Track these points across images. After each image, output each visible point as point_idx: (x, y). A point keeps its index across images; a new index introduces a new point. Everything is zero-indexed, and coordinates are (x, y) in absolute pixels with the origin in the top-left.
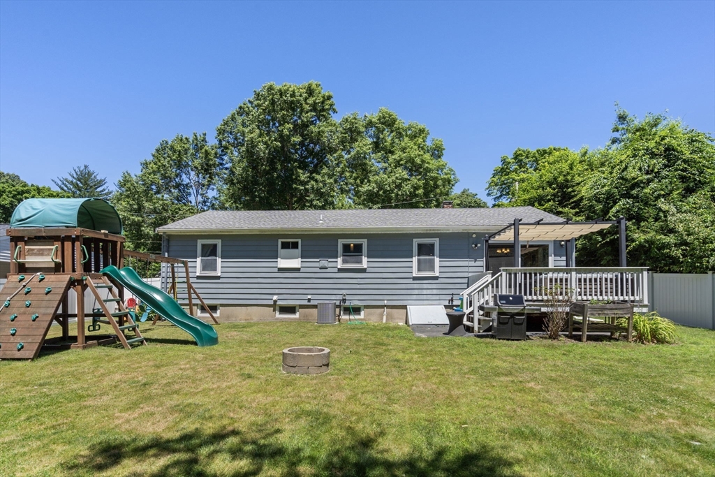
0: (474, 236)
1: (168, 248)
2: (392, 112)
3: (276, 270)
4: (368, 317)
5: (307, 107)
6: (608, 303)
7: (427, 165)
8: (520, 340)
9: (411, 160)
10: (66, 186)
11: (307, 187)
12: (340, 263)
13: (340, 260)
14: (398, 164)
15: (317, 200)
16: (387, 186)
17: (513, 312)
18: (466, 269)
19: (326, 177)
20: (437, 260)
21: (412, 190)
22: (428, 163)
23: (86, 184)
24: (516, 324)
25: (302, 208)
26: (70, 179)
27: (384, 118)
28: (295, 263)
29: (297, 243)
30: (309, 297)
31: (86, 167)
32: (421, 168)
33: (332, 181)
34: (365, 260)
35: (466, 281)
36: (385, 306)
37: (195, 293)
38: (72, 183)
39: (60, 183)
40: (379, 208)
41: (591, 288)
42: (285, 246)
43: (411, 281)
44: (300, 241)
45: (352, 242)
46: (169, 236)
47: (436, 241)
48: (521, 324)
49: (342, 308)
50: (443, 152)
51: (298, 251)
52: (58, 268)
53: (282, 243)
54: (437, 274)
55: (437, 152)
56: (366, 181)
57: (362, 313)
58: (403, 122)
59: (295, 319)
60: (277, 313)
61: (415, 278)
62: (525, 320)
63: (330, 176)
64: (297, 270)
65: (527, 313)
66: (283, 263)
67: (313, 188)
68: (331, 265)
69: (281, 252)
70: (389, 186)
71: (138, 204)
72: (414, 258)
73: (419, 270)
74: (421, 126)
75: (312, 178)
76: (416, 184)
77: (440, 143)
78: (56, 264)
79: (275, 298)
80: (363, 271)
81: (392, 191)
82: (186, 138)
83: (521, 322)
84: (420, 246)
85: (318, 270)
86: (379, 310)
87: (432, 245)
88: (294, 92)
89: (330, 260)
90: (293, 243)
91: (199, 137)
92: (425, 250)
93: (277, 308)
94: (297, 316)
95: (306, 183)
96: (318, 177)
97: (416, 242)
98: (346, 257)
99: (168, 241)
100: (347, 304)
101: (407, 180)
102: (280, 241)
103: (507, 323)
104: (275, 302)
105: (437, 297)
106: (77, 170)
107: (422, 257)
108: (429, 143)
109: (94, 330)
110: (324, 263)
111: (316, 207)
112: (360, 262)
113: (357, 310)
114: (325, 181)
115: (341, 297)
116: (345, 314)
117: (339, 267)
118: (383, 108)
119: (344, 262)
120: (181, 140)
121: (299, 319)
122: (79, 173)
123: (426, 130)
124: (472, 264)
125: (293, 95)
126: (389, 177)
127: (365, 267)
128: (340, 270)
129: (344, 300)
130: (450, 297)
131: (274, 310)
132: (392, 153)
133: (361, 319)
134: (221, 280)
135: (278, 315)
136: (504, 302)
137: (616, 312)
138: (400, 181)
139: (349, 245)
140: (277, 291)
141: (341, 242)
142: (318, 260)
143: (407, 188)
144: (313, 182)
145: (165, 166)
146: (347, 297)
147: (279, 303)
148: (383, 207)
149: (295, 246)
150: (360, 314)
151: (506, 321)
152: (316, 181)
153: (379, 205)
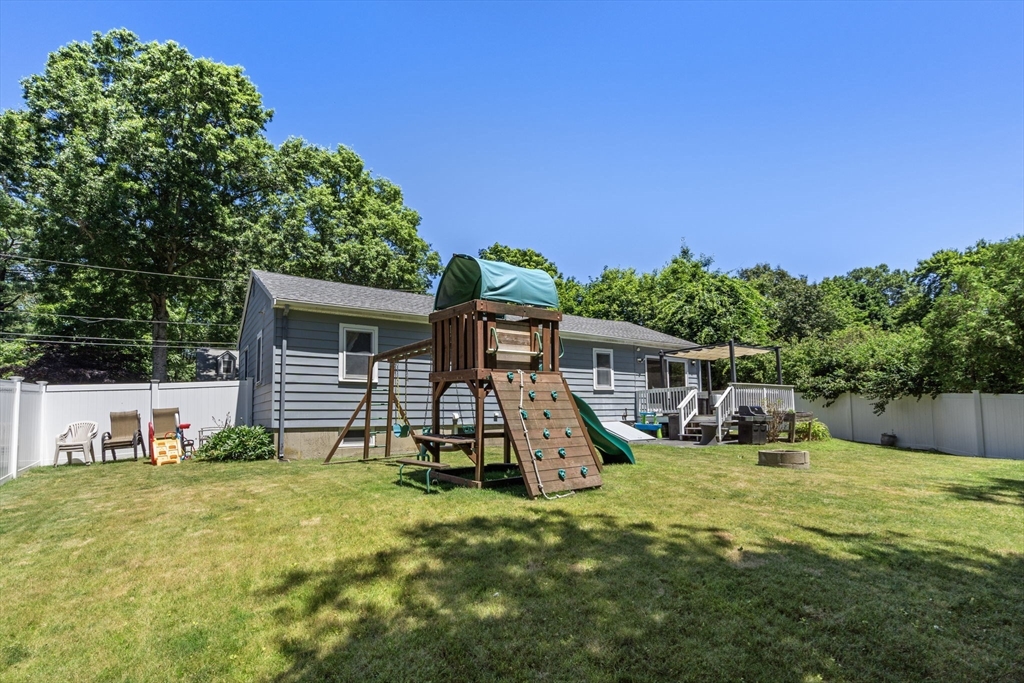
0: (639, 350)
1: (287, 332)
17: (760, 420)
18: (632, 383)
20: (612, 372)
24: (762, 431)
35: (633, 395)
43: (591, 395)
47: (611, 352)
54: (613, 388)
72: (594, 369)
73: (599, 383)
78: (533, 358)
84: (599, 356)
87: (608, 356)
92: (603, 361)
97: (595, 351)
99: (287, 320)
103: (757, 431)
105: (613, 413)
107: (601, 369)
124: (638, 378)
130: (623, 413)
151: (757, 428)
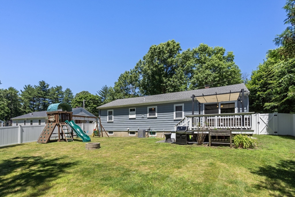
1: (100, 113)
2: (205, 44)
3: (128, 119)
4: (158, 136)
5: (167, 52)
6: (227, 130)
7: (220, 66)
8: (184, 145)
9: (213, 65)
10: (101, 93)
11: (167, 84)
12: (148, 115)
13: (148, 114)
14: (207, 68)
15: (171, 89)
16: (200, 79)
17: (181, 133)
19: (175, 79)
20: (183, 113)
21: (213, 79)
22: (222, 65)
23: (106, 91)
24: (182, 138)
25: (165, 93)
26: (102, 90)
27: (201, 48)
28: (134, 116)
29: (135, 109)
30: (138, 128)
31: (106, 86)
32: (218, 68)
33: (177, 80)
34: (156, 114)
36: (163, 131)
37: (102, 127)
38: (102, 92)
39: (99, 92)
40: (197, 89)
41: (227, 123)
42: (131, 110)
43: (173, 121)
44: (135, 108)
45: (153, 107)
46: (100, 109)
47: (183, 105)
48: (185, 138)
49: (149, 132)
50: (234, 57)
51: (135, 112)
52: (55, 121)
53: (130, 109)
55: (230, 58)
56: (192, 78)
57: (156, 134)
58: (211, 47)
59: (135, 136)
60: (129, 134)
61: (175, 120)
62: (186, 137)
63: (176, 78)
64: (134, 119)
65: (187, 134)
66: (131, 116)
67: (169, 84)
68: (145, 116)
69: (130, 112)
70: (202, 79)
71: (113, 98)
72: (174, 112)
73: (176, 117)
74: (220, 48)
75: (169, 80)
76: (215, 76)
77: (230, 53)
78: (55, 120)
79: (128, 128)
80: (156, 118)
81: (203, 81)
82: (128, 72)
83: (185, 137)
84: (176, 107)
85: (141, 118)
86: (162, 133)
87: (181, 107)
88: (159, 47)
89: (145, 115)
90: (133, 109)
91: (132, 70)
92: (179, 109)
93: (129, 132)
94: (135, 135)
95: (166, 83)
96: (171, 79)
97: (175, 106)
98: (150, 113)
99: (100, 111)
100: (151, 130)
101: (210, 75)
102: (129, 109)
103: (179, 138)
104: (128, 130)
106: (104, 87)
107: (177, 112)
108: (226, 55)
109: (78, 138)
110: (143, 116)
111: (171, 92)
112: (155, 115)
113: (154, 133)
114: (174, 80)
115: (148, 128)
116: (150, 134)
117: (148, 117)
118: (202, 44)
119: (150, 115)
120: (127, 73)
121: (136, 136)
122: (104, 88)
123: (223, 49)
125: (159, 49)
126: (201, 75)
127: (157, 117)
128: (148, 118)
129: (150, 129)
131: (128, 133)
132: (205, 63)
133: (156, 137)
134: (114, 123)
135: (130, 135)
136: (179, 129)
137: (223, 133)
138: (207, 76)
139: (152, 109)
140: (129, 126)
141: (148, 108)
142: (141, 115)
143: (210, 79)
144: (169, 82)
145: (121, 83)
146: (151, 128)
147: (130, 130)
148: (199, 89)
149: (134, 110)
150: (155, 134)
151: (179, 137)
152: (171, 81)
153: (198, 88)
